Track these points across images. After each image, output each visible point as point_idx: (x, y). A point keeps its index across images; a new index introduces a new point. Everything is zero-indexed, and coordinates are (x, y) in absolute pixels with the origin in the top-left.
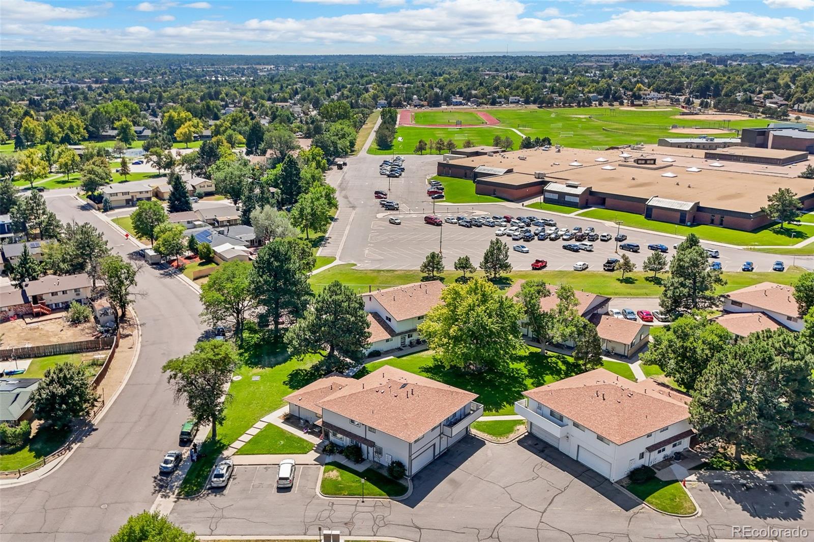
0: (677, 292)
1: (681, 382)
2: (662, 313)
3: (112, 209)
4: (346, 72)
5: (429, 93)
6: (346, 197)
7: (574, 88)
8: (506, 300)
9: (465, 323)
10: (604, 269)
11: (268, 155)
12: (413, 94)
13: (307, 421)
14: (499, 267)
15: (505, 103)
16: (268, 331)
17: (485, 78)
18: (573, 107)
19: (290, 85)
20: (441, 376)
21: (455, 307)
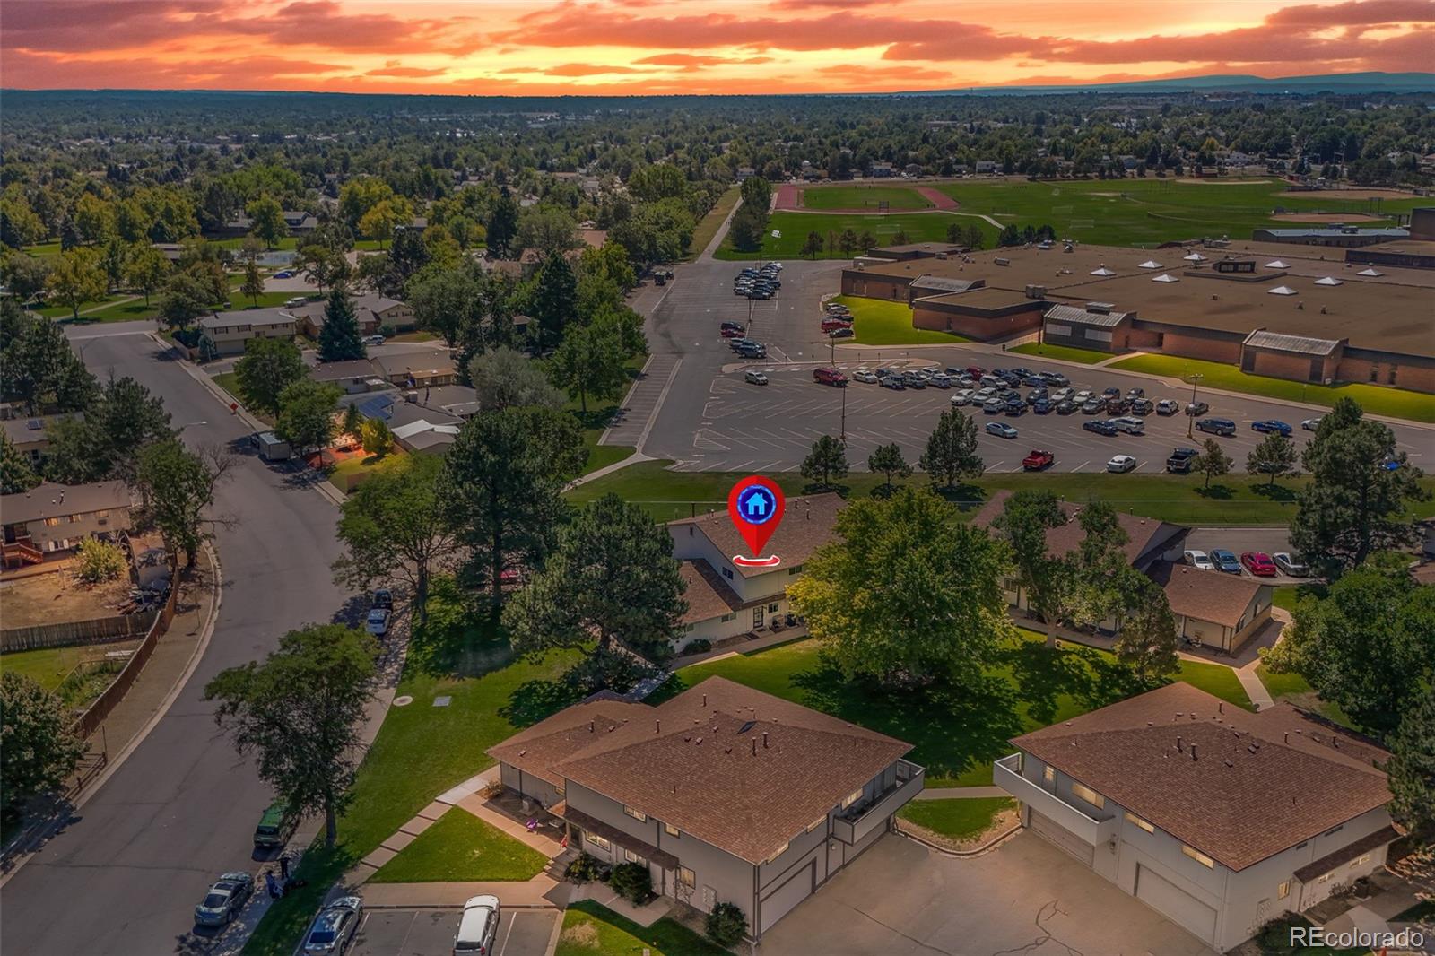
0: (1330, 516)
1: (1358, 715)
2: (1295, 561)
3: (216, 357)
4: (684, 121)
5: (831, 154)
6: (666, 335)
7: (1093, 145)
8: (973, 533)
9: (886, 583)
10: (1168, 469)
11: (524, 260)
12: (803, 158)
13: (537, 802)
14: (958, 466)
15: (968, 173)
16: (482, 598)
17: (931, 132)
18: (1091, 178)
19: (583, 144)
20: (834, 696)
21: (866, 549)
